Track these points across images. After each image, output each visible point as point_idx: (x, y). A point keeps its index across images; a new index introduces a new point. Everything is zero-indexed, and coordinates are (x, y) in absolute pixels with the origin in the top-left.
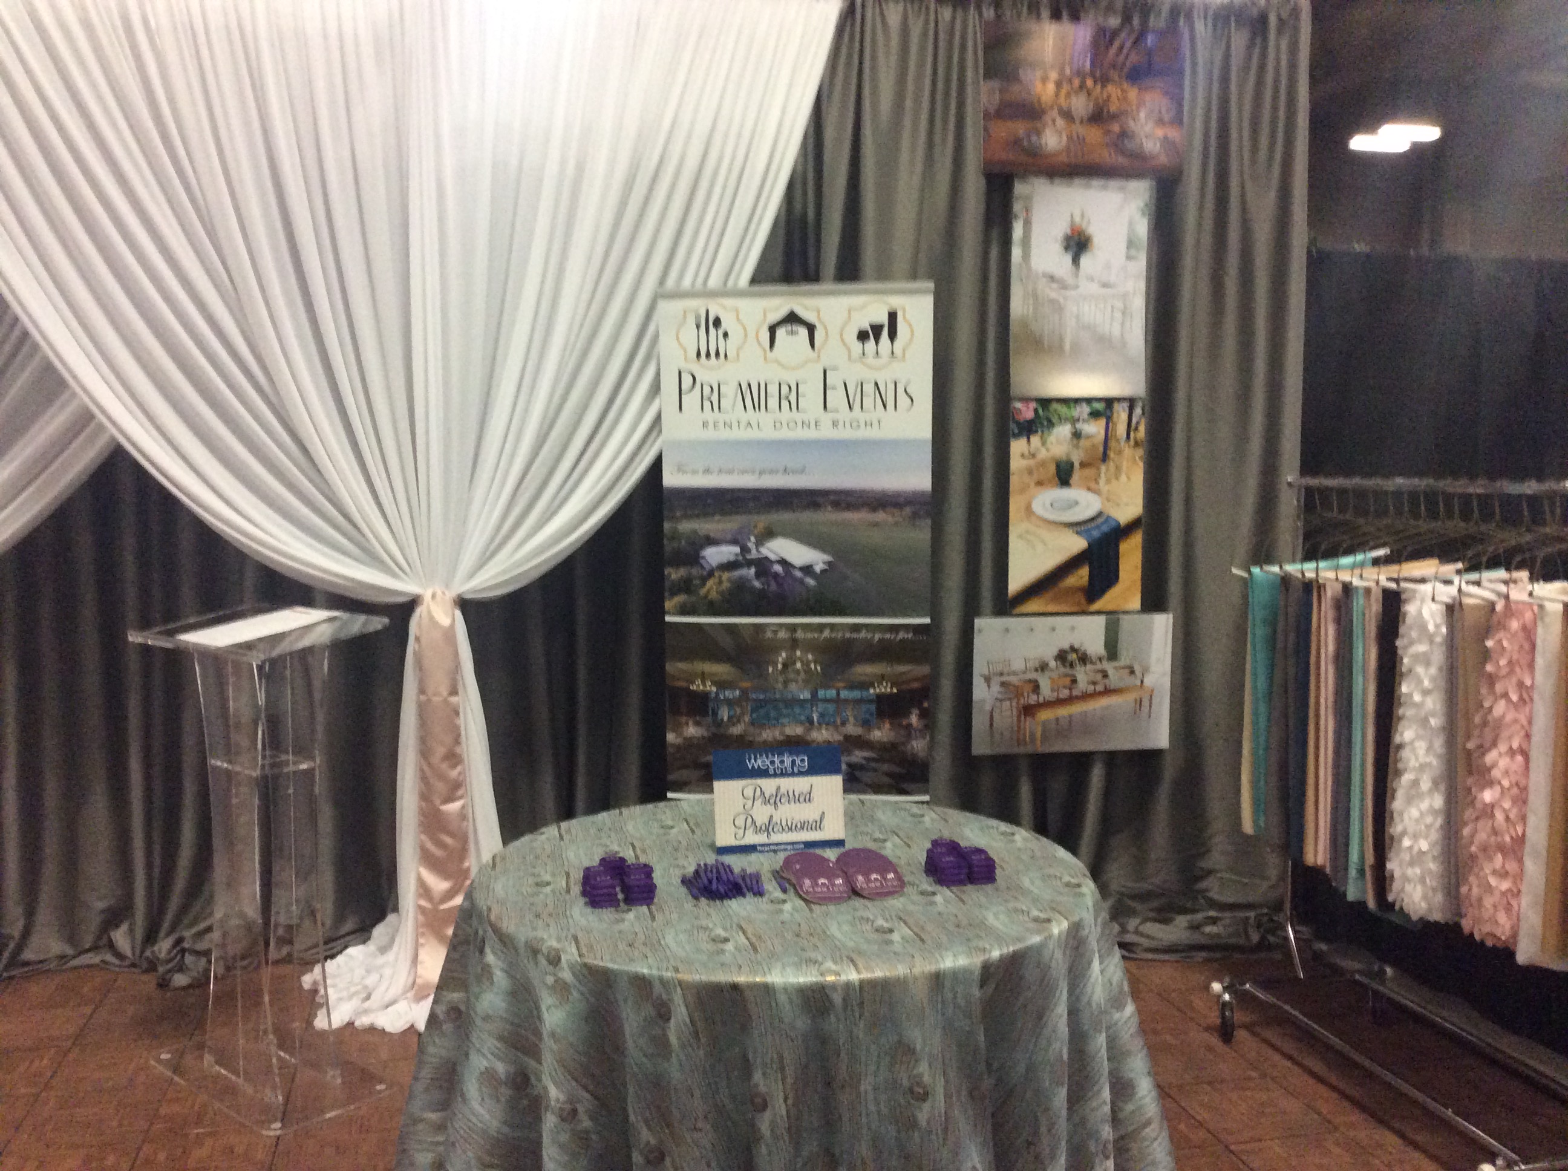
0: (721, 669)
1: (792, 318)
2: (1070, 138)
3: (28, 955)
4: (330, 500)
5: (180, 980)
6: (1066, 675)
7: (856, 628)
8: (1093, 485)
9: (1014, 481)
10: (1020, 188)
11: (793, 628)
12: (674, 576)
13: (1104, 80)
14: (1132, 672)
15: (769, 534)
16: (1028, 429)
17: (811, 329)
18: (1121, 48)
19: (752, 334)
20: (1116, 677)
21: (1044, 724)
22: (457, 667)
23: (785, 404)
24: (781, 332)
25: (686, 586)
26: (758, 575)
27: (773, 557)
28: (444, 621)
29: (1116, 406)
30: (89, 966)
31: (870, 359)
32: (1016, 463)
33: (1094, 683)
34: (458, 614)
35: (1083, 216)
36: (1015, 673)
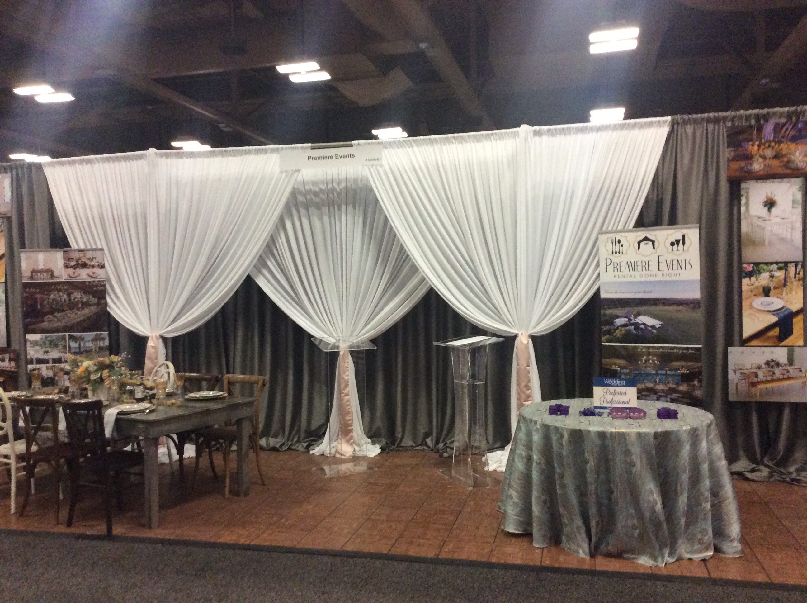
0: (622, 362)
1: (646, 239)
2: (765, 165)
3: (402, 444)
4: (491, 303)
5: (445, 455)
6: (770, 371)
7: (672, 348)
8: (780, 296)
9: (744, 295)
10: (743, 185)
11: (648, 348)
12: (604, 329)
13: (780, 142)
14: (801, 371)
15: (639, 314)
16: (750, 275)
17: (653, 242)
18: (786, 130)
19: (631, 245)
20: (792, 372)
21: (761, 390)
22: (529, 358)
23: (644, 269)
24: (642, 244)
25: (609, 332)
26: (635, 329)
27: (640, 322)
28: (525, 342)
29: (789, 265)
30: (419, 450)
31: (675, 252)
32: (744, 288)
33: (783, 374)
34: (530, 340)
35: (772, 193)
36: (747, 369)
